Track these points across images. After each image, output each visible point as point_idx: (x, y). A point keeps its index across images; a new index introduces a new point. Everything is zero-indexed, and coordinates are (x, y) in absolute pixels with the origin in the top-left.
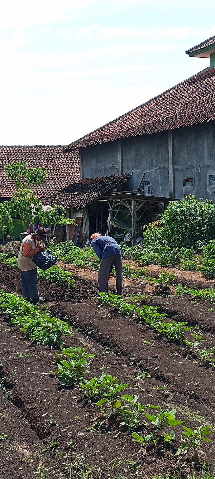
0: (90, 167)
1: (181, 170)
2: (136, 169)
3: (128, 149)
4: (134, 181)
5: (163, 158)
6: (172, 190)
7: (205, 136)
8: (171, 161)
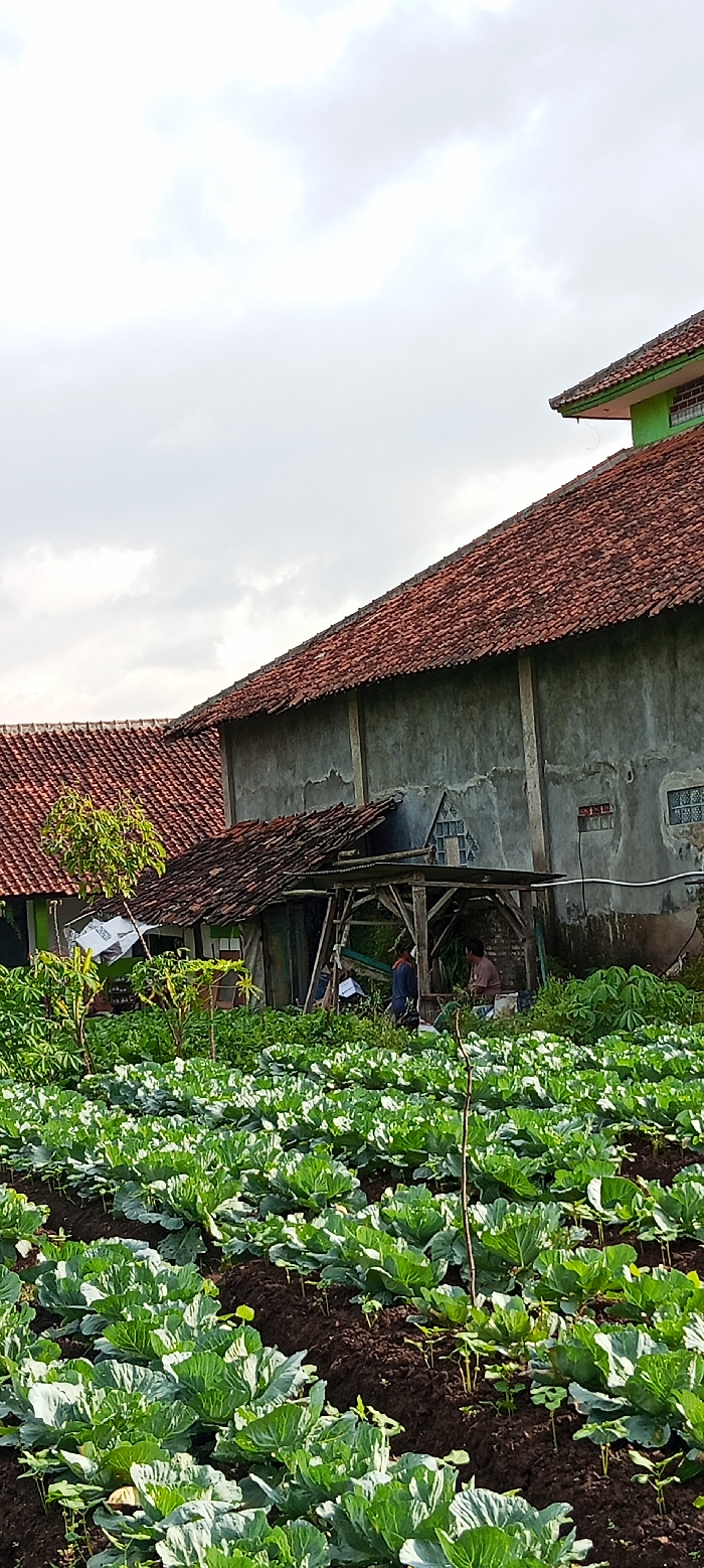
0: (257, 783)
1: (570, 778)
2: (414, 781)
3: (383, 718)
4: (409, 824)
5: (502, 740)
6: (540, 845)
7: (645, 662)
8: (532, 752)
